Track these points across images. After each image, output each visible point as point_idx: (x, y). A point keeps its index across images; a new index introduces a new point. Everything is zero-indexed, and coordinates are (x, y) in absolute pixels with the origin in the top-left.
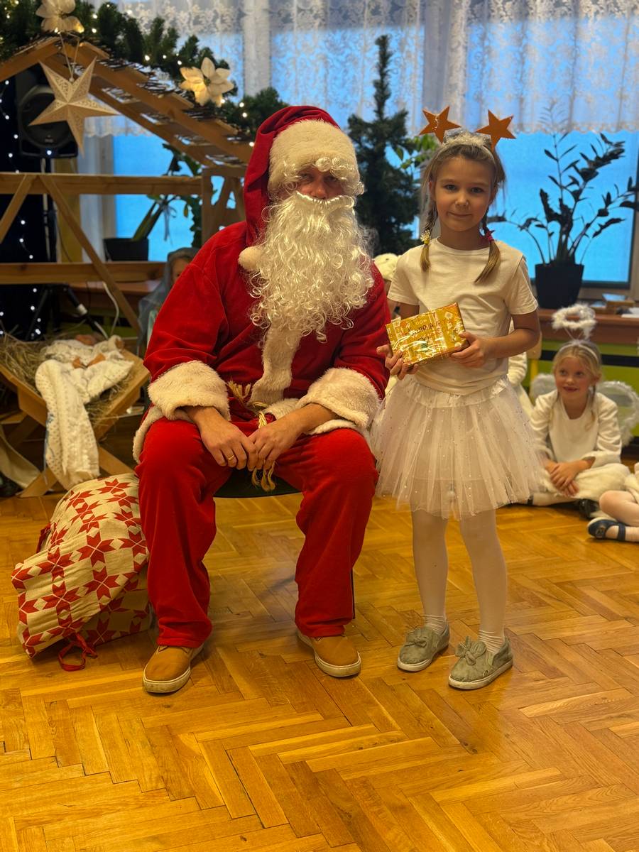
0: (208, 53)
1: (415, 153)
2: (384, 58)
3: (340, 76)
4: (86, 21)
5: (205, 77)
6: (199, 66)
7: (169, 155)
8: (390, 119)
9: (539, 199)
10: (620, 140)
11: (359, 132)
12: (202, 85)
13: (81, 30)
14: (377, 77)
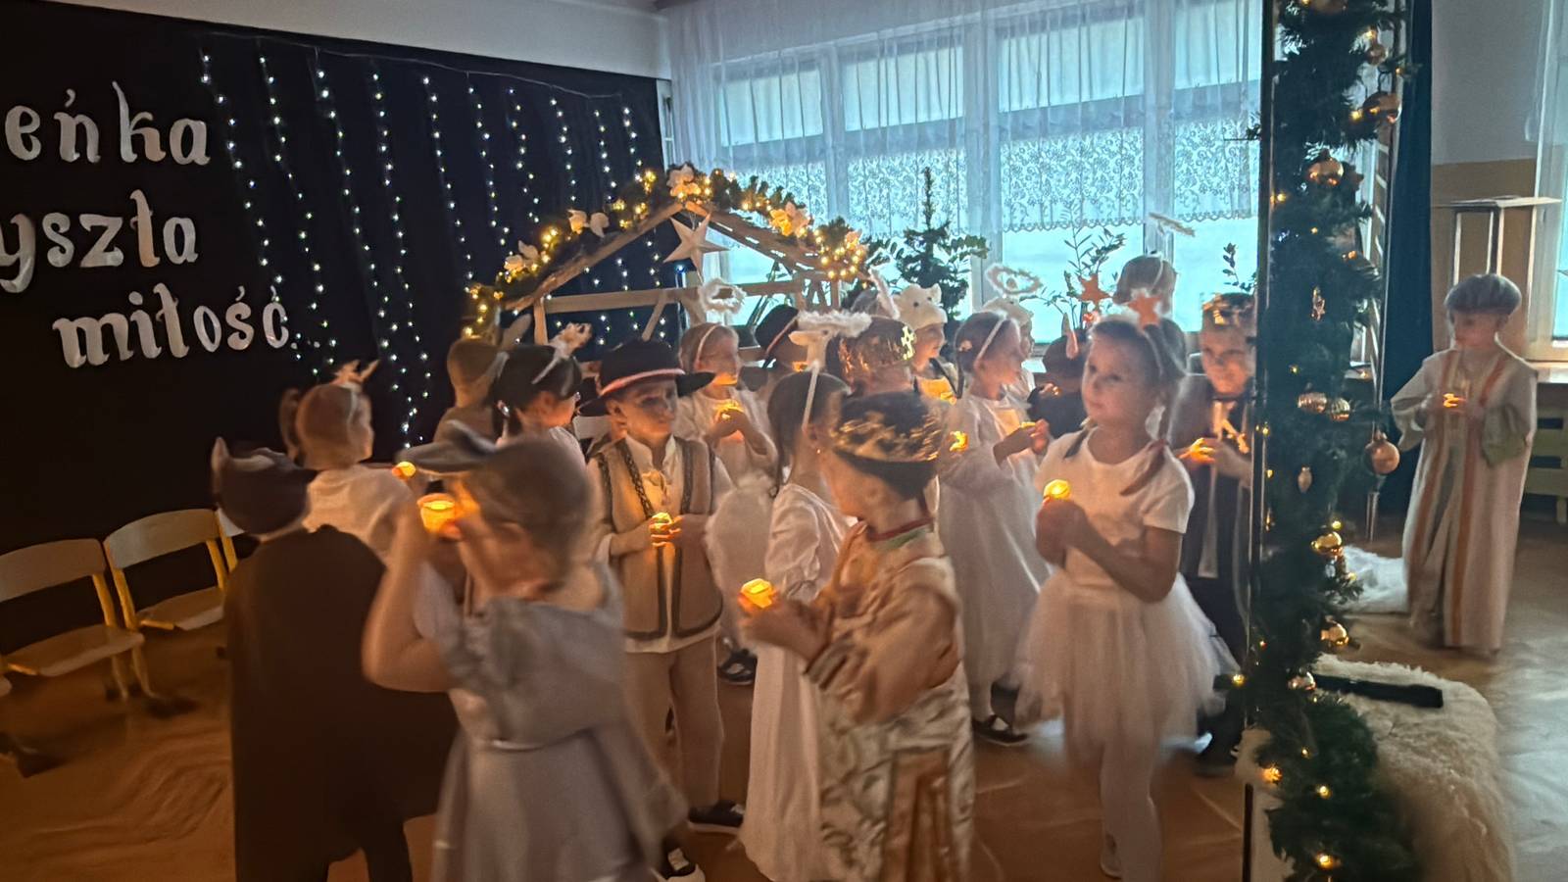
0: (789, 196)
1: (959, 250)
2: (929, 183)
3: (900, 192)
4: (701, 184)
5: (788, 216)
6: (784, 209)
7: (772, 261)
8: (936, 228)
9: (1064, 278)
10: (1120, 233)
11: (912, 239)
12: (786, 221)
13: (697, 191)
14: (926, 198)
